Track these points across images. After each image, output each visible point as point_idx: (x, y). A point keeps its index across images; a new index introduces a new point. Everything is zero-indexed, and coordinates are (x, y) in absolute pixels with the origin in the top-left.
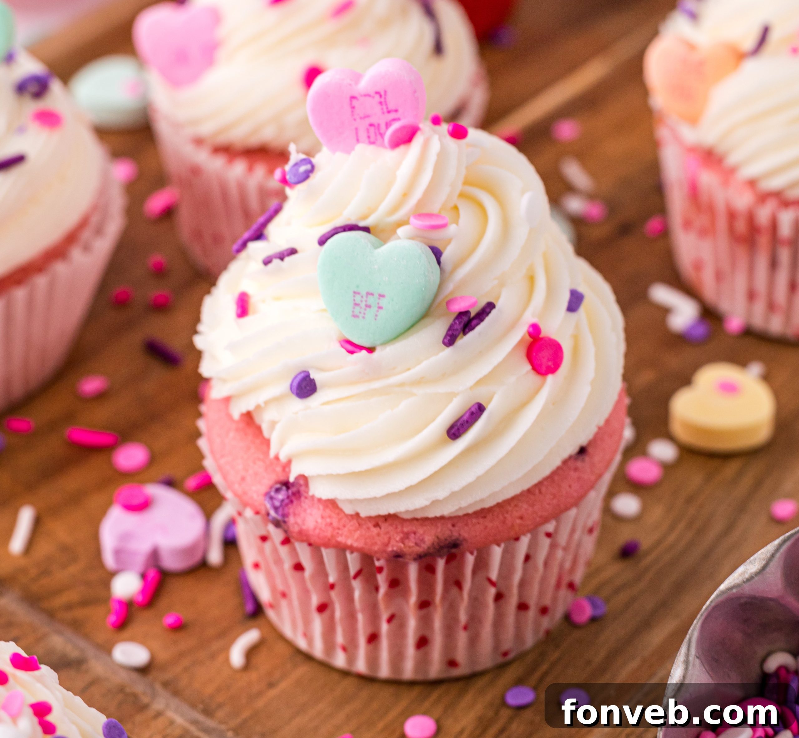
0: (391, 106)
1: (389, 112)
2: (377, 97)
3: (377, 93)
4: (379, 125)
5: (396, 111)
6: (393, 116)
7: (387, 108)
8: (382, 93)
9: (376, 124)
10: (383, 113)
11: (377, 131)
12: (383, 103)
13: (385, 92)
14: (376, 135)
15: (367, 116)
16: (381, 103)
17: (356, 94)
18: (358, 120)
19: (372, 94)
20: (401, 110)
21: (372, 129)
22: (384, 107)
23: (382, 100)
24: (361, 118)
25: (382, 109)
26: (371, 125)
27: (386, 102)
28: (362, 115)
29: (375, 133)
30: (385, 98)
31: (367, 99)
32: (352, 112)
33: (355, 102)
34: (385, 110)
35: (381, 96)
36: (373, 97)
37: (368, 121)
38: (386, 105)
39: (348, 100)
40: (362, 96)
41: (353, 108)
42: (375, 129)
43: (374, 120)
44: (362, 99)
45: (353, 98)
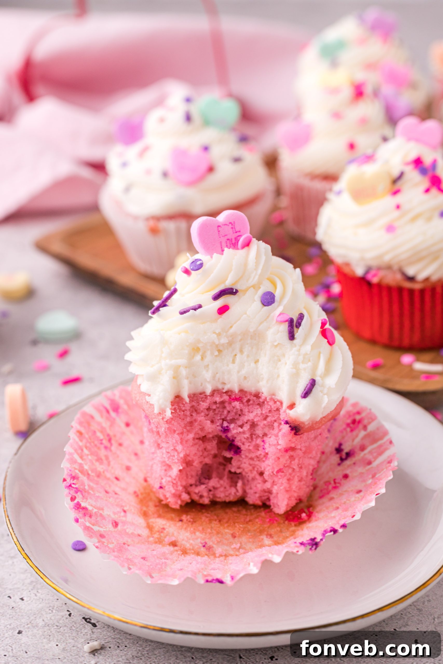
0: (237, 230)
1: (236, 232)
2: (230, 225)
3: (230, 223)
4: (231, 239)
5: (239, 231)
6: (238, 234)
7: (235, 230)
8: (233, 223)
9: (230, 238)
10: (233, 233)
11: (231, 242)
12: (233, 228)
13: (234, 222)
14: (230, 245)
15: (226, 235)
16: (232, 228)
17: (220, 225)
18: (222, 238)
19: (228, 223)
20: (242, 231)
21: (228, 241)
22: (234, 230)
23: (233, 226)
24: (223, 236)
25: (233, 231)
26: (228, 239)
27: (234, 227)
28: (223, 235)
29: (230, 243)
30: (234, 226)
31: (226, 226)
32: (219, 233)
33: (220, 229)
34: (234, 231)
35: (232, 225)
36: (229, 225)
37: (226, 237)
38: (235, 229)
39: (216, 228)
40: (223, 225)
41: (219, 231)
42: (230, 241)
43: (229, 237)
44: (223, 227)
45: (219, 226)
